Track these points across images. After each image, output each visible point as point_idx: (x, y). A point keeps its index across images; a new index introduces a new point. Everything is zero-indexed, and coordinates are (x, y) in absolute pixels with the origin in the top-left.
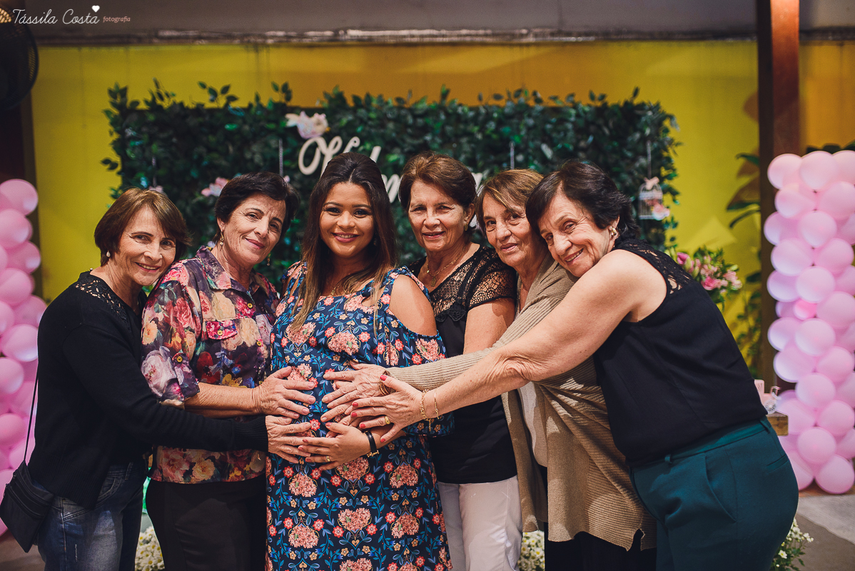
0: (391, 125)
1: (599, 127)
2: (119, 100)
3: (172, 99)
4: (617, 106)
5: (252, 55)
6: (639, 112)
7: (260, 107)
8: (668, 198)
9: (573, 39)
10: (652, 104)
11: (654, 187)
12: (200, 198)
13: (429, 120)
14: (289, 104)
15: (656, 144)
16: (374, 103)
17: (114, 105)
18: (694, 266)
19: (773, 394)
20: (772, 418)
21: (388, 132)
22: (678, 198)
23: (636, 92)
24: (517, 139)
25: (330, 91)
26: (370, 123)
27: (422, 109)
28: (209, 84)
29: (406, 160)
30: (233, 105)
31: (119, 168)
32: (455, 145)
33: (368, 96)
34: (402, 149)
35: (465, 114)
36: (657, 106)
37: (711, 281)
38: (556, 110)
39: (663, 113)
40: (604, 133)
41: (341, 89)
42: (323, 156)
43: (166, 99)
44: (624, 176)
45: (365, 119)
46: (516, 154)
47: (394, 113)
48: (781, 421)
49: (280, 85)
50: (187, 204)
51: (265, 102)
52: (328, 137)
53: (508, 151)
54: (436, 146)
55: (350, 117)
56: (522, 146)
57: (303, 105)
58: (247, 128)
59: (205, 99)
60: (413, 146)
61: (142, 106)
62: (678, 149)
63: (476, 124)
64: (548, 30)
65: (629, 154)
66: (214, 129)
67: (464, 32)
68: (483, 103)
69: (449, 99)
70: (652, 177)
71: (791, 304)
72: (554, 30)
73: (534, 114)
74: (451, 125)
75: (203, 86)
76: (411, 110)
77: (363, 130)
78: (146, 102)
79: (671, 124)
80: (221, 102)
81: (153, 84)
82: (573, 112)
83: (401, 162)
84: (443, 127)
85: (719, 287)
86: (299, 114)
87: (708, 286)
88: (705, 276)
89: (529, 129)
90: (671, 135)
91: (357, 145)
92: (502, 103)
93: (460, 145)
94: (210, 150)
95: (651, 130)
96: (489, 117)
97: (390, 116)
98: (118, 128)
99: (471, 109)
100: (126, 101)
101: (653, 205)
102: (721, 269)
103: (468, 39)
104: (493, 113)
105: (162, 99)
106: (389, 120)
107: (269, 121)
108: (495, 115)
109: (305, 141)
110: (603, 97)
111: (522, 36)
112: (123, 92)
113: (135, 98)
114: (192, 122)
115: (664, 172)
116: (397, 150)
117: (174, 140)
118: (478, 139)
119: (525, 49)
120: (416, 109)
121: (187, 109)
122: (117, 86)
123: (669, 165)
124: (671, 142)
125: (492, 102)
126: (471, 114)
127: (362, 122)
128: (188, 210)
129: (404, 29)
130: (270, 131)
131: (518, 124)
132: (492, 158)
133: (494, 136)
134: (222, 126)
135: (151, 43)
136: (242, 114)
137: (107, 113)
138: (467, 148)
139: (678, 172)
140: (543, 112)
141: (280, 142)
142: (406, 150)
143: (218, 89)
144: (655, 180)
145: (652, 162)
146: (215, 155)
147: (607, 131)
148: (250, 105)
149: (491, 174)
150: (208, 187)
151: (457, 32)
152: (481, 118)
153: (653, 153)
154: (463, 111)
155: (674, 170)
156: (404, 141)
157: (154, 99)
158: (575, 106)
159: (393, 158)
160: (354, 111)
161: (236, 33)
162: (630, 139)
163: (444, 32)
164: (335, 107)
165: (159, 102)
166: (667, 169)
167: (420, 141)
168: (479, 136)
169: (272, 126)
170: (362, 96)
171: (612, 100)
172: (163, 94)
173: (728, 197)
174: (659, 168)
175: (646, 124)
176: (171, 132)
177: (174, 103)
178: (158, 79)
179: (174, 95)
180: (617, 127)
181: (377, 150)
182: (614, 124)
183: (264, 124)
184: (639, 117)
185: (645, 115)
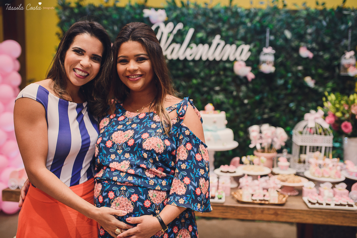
0: (200, 17)
1: (320, 21)
4: (332, 10)
6: (345, 12)
7: (131, 7)
10: (354, 9)
11: (351, 57)
13: (221, 15)
14: (146, 4)
15: (354, 32)
16: (192, 6)
17: (59, 4)
21: (199, 21)
23: (344, 2)
24: (271, 26)
26: (189, 16)
27: (218, 9)
30: (117, 5)
31: (61, 36)
32: (235, 29)
34: (205, 30)
35: (242, 12)
38: (295, 11)
40: (322, 25)
42: (162, 33)
44: (333, 50)
45: (186, 14)
46: (270, 35)
47: (202, 11)
51: (133, 3)
52: (166, 23)
53: (266, 33)
54: (224, 29)
55: (178, 12)
56: (274, 31)
57: (154, 5)
60: (212, 29)
61: (73, 5)
63: (248, 18)
65: (337, 37)
66: (107, 18)
68: (253, 6)
69: (234, 3)
70: (351, 50)
73: (282, 12)
74: (234, 18)
76: (212, 10)
77: (185, 20)
78: (75, 3)
80: (111, 3)
82: (305, 13)
83: (204, 38)
84: (229, 19)
86: (151, 10)
89: (279, 21)
91: (181, 27)
92: (263, 6)
93: (238, 29)
95: (352, 24)
96: (256, 14)
97: (200, 12)
99: (246, 10)
100: (65, 2)
101: (349, 67)
104: (258, 12)
106: (199, 14)
107: (136, 14)
109: (153, 24)
110: (323, 4)
116: (203, 31)
120: (215, 9)
121: (94, 7)
125: (258, 6)
126: (246, 12)
130: (136, 19)
131: (272, 18)
132: (256, 37)
133: (258, 25)
134: (111, 16)
137: (56, 8)
138: (242, 31)
140: (287, 12)
142: (208, 31)
144: (352, 53)
145: (351, 42)
147: (324, 23)
148: (126, 6)
149: (255, 46)
152: (251, 15)
153: (352, 37)
156: (207, 26)
158: (307, 9)
159: (200, 35)
160: (180, 9)
162: (338, 28)
164: (171, 7)
165: (81, 3)
167: (216, 26)
168: (249, 25)
169: (137, 17)
170: (186, 1)
171: (329, 7)
174: (355, 46)
175: (351, 20)
180: (331, 21)
181: (191, 31)
182: (330, 20)
183: (133, 15)
184: (346, 16)
185: (349, 15)
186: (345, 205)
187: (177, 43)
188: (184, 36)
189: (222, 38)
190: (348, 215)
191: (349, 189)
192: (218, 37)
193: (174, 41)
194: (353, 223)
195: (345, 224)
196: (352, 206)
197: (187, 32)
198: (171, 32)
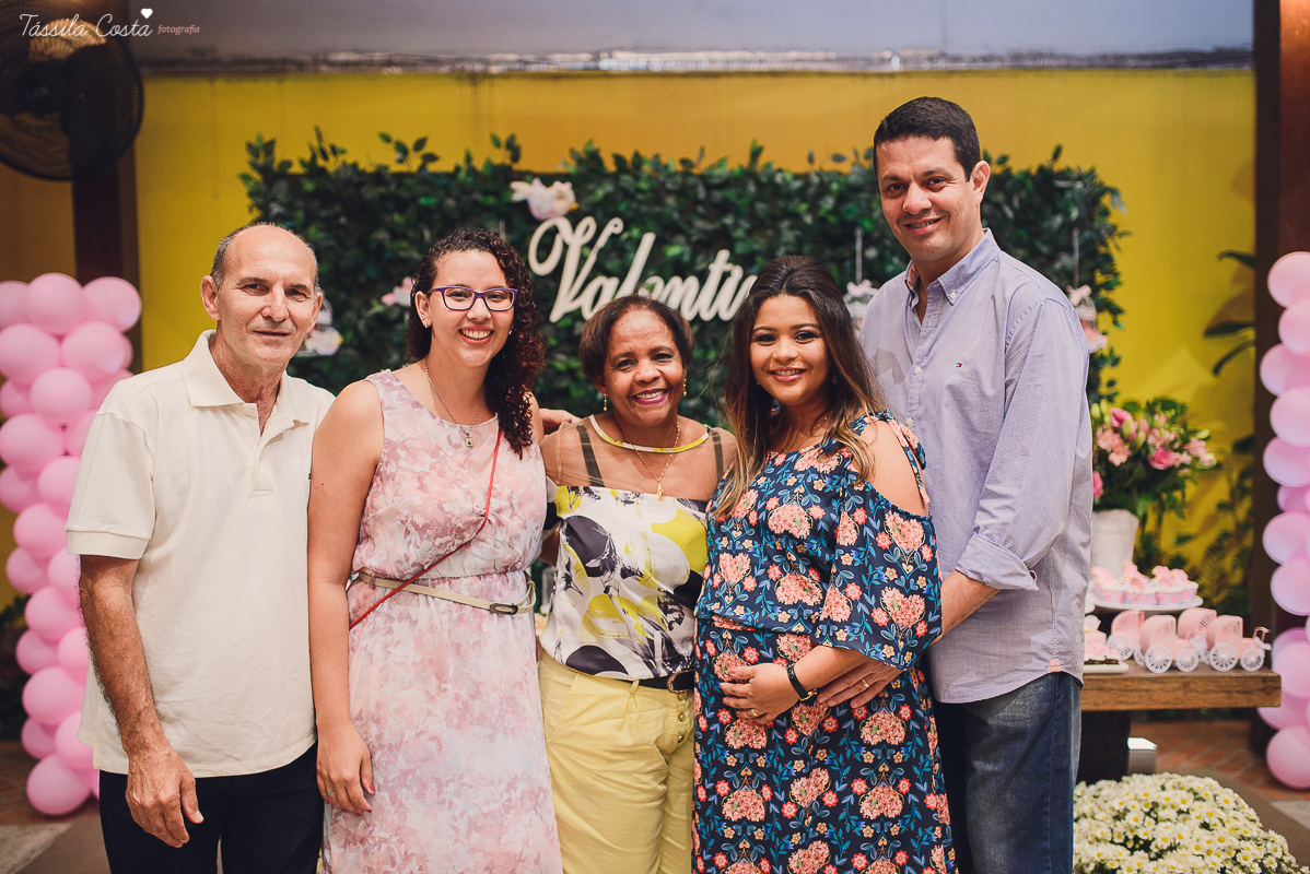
0: (671, 201)
1: (998, 206)
2: (261, 161)
3: (341, 158)
4: (1027, 174)
5: (466, 90)
6: (1061, 184)
7: (472, 171)
8: (1106, 318)
9: (962, 66)
10: (1083, 172)
11: (1083, 302)
12: (378, 308)
13: (731, 194)
14: (516, 167)
15: (1087, 234)
16: (647, 168)
17: (254, 166)
18: (1137, 431)
19: (1257, 639)
20: (1254, 677)
21: (667, 211)
22: (1121, 318)
23: (1057, 153)
24: (867, 224)
25: (580, 148)
26: (640, 196)
27: (720, 176)
28: (395, 137)
29: (694, 255)
30: (433, 167)
32: (770, 233)
33: (637, 156)
34: (688, 237)
35: (786, 184)
36: (1092, 173)
37: (1165, 455)
39: (1101, 184)
40: (1005, 216)
41: (596, 145)
42: (566, 247)
43: (331, 158)
45: (632, 190)
46: (865, 247)
47: (676, 182)
48: (1269, 684)
49: (503, 138)
50: (360, 316)
51: (479, 164)
52: (574, 218)
53: (853, 241)
54: (739, 233)
55: (609, 188)
56: (876, 234)
57: (538, 169)
58: (451, 203)
59: (389, 159)
60: (705, 232)
61: (296, 169)
62: (1122, 242)
63: (804, 200)
64: (926, 53)
65: (1045, 249)
66: (402, 205)
67: (794, 55)
68: (816, 167)
69: (763, 160)
70: (1081, 285)
71: (1301, 491)
72: (934, 52)
74: (765, 201)
75: (386, 139)
76: (703, 178)
77: (628, 208)
78: (303, 163)
79: (1113, 203)
80: (414, 163)
81: (314, 135)
83: (686, 258)
84: (752, 204)
85: (1177, 465)
86: (530, 183)
87: (1161, 463)
88: (1154, 446)
90: (1111, 220)
91: (618, 230)
92: (845, 168)
93: (778, 232)
94: (395, 236)
95: (1080, 212)
96: (824, 189)
97: (669, 186)
98: (260, 200)
99: (797, 177)
100: (272, 162)
102: (1181, 436)
103: (798, 67)
104: (830, 183)
105: (325, 157)
106: (669, 192)
107: (486, 193)
108: (835, 187)
109: (538, 222)
110: (1003, 160)
111: (883, 61)
112: (269, 147)
113: (287, 157)
114: (370, 193)
115: (1100, 278)
116: (681, 239)
117: (343, 220)
118: (805, 224)
119: (887, 81)
120: (710, 176)
121: (363, 173)
122: (260, 138)
123: (1108, 267)
124: (1112, 230)
125: (830, 166)
126: (797, 184)
127: (627, 195)
128: (361, 325)
129: (700, 50)
130: (488, 208)
131: (869, 201)
132: (828, 252)
133: (832, 219)
134: (414, 200)
135: (316, 72)
136: (444, 181)
137: (245, 178)
138: (789, 235)
139: (1122, 278)
141: (502, 225)
142: (694, 239)
143: (410, 144)
144: (1085, 291)
145: (1081, 261)
146: (404, 244)
147: (1010, 213)
148: (458, 169)
150: (391, 291)
151: (782, 55)
152: (811, 191)
153: (1082, 247)
154: (784, 179)
155: (1116, 275)
156: (691, 225)
157: (314, 158)
159: (673, 251)
160: (615, 177)
161: (443, 56)
162: (1046, 225)
163: (761, 55)
164: (587, 172)
165: (321, 162)
166: (1103, 273)
167: (716, 226)
168: (808, 219)
169: (491, 200)
170: (628, 156)
171: (1017, 166)
172: (328, 150)
173: (1206, 315)
174: (1092, 271)
175: (1074, 201)
176: (338, 208)
177: (344, 164)
178: (322, 129)
179: (343, 152)
180: (1026, 206)
181: (648, 240)
182: (1021, 201)
183: (477, 197)
184: (1062, 191)
185: (1071, 189)
186: (1102, 663)
187: (609, 275)
188: (630, 256)
189: (733, 260)
190: (1109, 685)
191: (1105, 628)
192: (724, 255)
193: (599, 269)
194: (1121, 703)
195: (1103, 708)
196: (1116, 662)
197: (637, 243)
198: (591, 244)
